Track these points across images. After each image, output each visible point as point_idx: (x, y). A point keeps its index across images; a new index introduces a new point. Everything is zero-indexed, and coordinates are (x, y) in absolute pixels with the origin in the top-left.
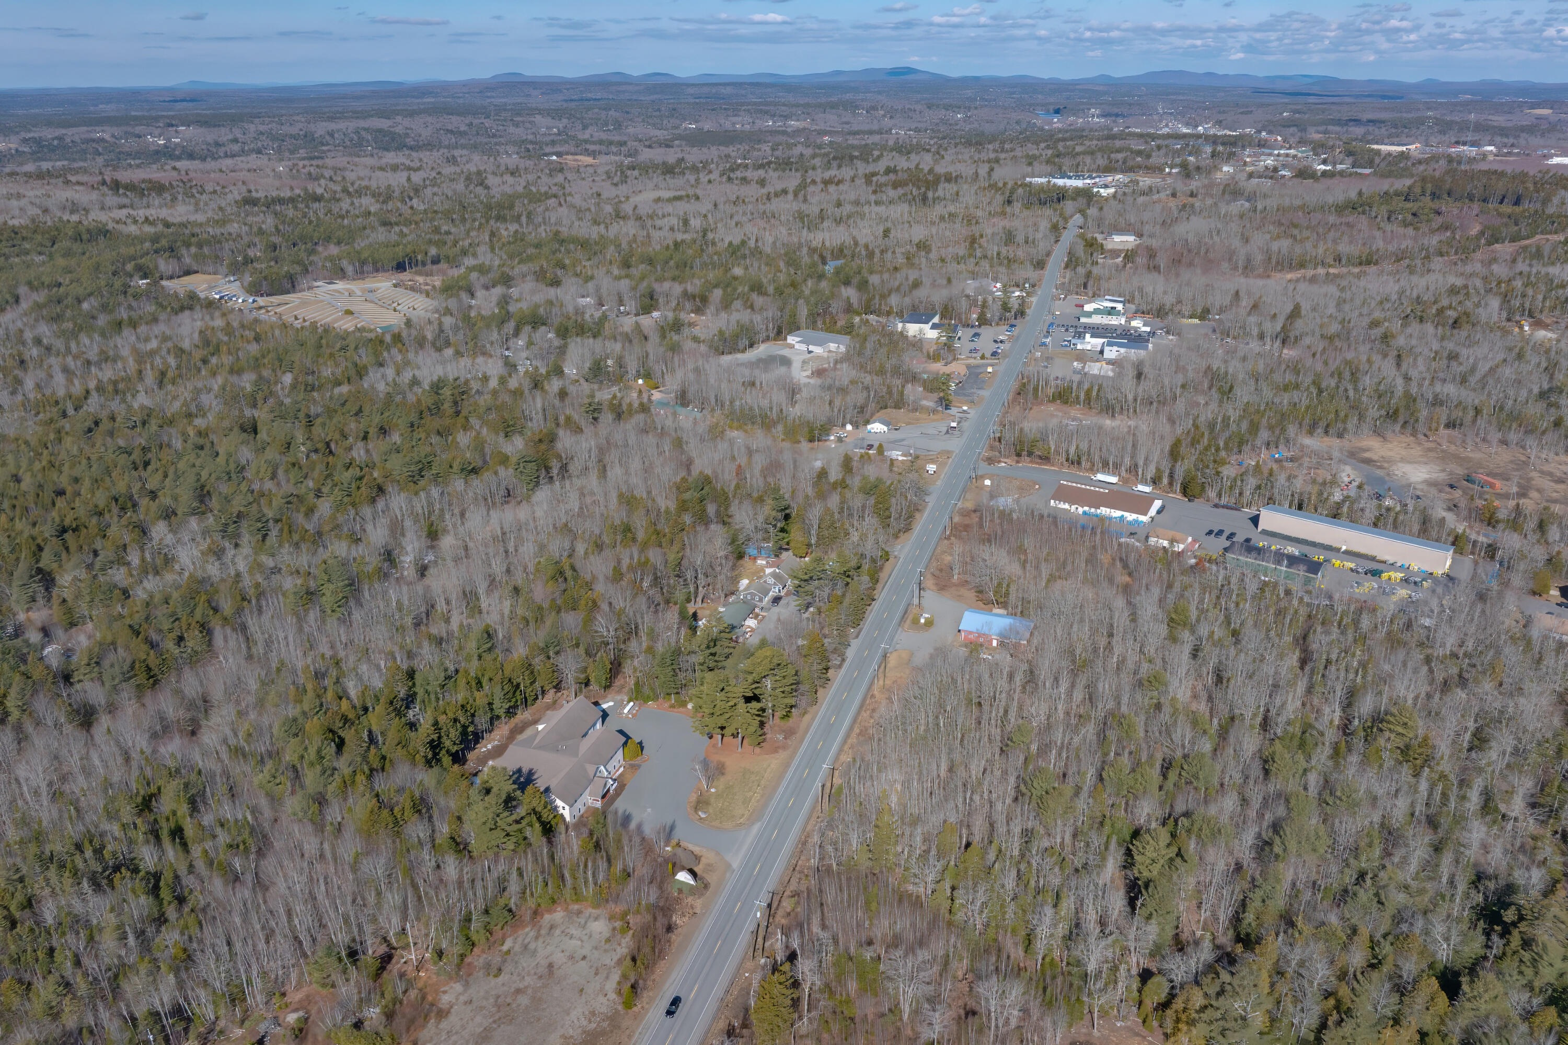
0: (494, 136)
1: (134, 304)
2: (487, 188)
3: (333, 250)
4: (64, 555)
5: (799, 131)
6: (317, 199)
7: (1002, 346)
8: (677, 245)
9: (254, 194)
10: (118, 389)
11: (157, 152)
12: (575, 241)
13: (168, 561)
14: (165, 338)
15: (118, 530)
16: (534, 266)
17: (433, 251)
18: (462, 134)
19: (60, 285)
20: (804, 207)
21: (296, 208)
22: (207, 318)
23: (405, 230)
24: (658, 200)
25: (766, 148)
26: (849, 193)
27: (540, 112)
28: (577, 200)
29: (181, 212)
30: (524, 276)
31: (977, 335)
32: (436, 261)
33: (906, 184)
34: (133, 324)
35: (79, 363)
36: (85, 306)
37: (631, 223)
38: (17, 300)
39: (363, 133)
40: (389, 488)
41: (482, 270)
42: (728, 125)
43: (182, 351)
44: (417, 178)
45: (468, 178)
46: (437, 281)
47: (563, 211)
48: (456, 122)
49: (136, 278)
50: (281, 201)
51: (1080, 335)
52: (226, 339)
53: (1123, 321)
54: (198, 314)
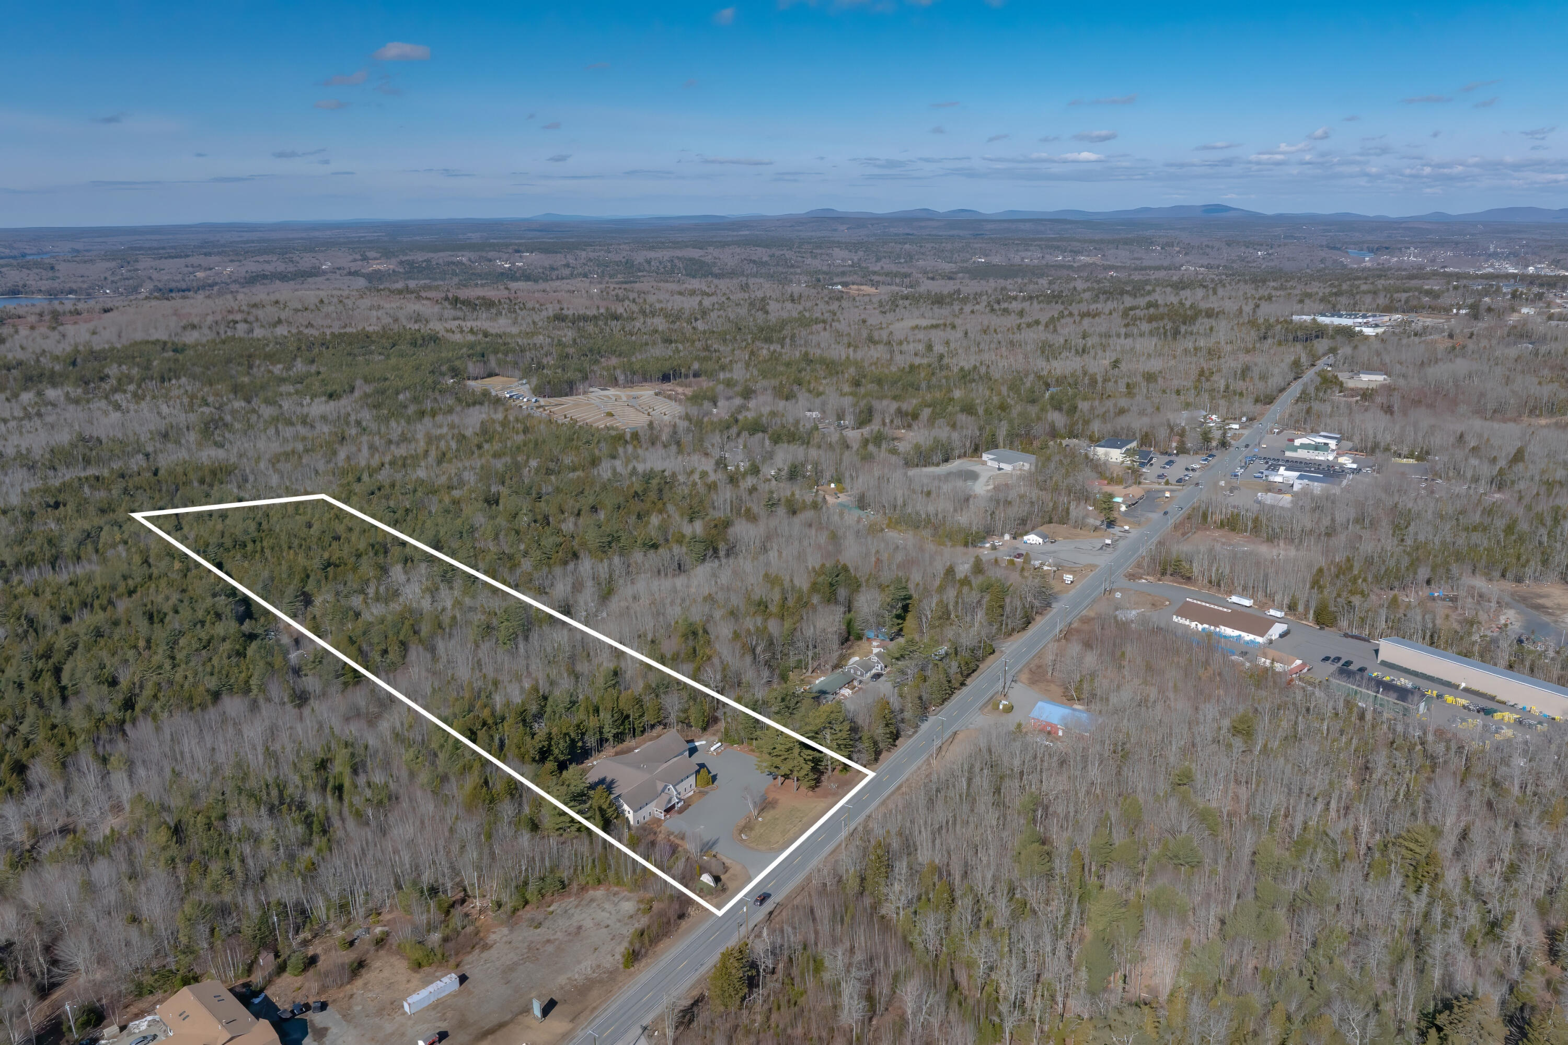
0: (792, 266)
1: (439, 398)
2: (767, 312)
3: (614, 361)
4: (324, 581)
5: (1085, 266)
6: (616, 317)
7: (1191, 474)
8: (912, 367)
9: (565, 312)
10: (403, 463)
11: (502, 274)
12: (823, 361)
13: (396, 594)
14: (452, 426)
15: (366, 567)
16: (775, 382)
17: (696, 366)
18: (765, 264)
19: (386, 379)
20: (1050, 337)
21: (596, 325)
22: (492, 411)
23: (680, 347)
24: (917, 327)
25: (1044, 282)
26: (1101, 325)
27: (839, 244)
28: (842, 326)
29: (501, 325)
30: (765, 389)
31: (1170, 463)
32: (696, 375)
33: (1162, 318)
34: (434, 414)
35: (383, 442)
36: (401, 397)
37: (880, 347)
38: (352, 390)
39: (676, 261)
40: (582, 555)
41: (729, 383)
42: (1017, 260)
43: (464, 437)
44: (707, 302)
45: (752, 304)
46: (689, 391)
47: (825, 335)
48: (761, 253)
49: (446, 378)
50: (585, 318)
51: (1274, 468)
52: (500, 429)
53: (1331, 458)
54: (485, 408)
